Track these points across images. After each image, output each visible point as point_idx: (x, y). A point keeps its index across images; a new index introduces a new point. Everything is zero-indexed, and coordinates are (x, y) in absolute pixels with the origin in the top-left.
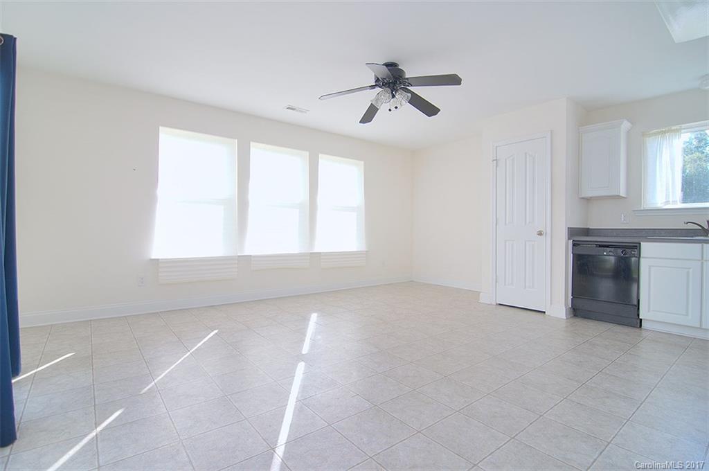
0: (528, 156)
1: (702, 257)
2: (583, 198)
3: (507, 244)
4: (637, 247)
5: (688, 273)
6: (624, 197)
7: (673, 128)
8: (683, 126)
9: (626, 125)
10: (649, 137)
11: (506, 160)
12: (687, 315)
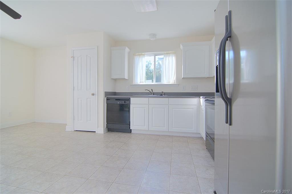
0: (88, 57)
1: (149, 103)
2: (112, 79)
3: (79, 100)
4: (129, 100)
5: (145, 109)
6: (127, 79)
7: (143, 54)
8: (146, 53)
9: (127, 50)
10: (136, 56)
11: (78, 58)
12: (145, 126)
